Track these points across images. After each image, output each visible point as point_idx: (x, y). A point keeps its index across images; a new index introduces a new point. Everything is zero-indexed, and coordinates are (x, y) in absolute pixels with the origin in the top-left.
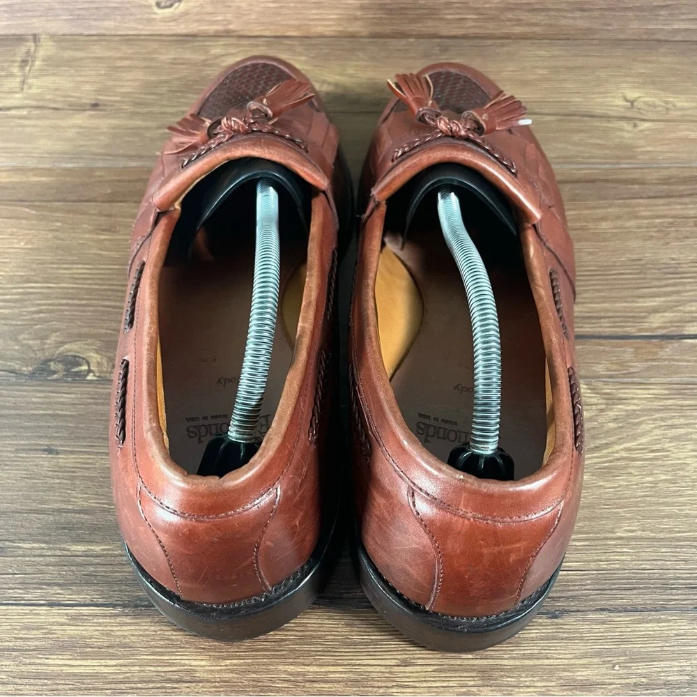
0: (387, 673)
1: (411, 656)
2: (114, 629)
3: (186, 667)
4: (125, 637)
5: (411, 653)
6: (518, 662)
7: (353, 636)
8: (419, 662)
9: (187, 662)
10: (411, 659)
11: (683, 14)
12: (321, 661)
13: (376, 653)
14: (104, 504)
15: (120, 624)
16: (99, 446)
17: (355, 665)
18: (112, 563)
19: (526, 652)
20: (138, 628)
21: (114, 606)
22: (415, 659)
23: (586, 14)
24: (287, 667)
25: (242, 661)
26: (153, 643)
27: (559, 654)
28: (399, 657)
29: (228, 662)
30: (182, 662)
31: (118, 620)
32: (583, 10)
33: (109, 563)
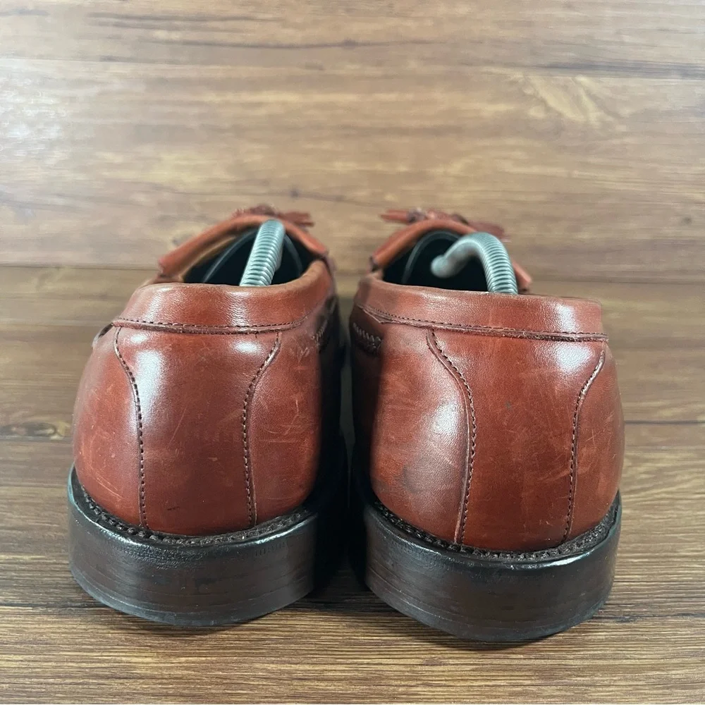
0: (408, 672)
1: (440, 656)
2: (29, 626)
3: (123, 664)
4: (42, 634)
5: (439, 652)
6: (587, 663)
7: (357, 636)
8: (451, 661)
9: (124, 659)
10: (439, 658)
12: (315, 660)
15: (39, 622)
17: (362, 664)
18: (42, 569)
19: (596, 652)
20: (61, 626)
21: (34, 606)
22: (444, 658)
24: (266, 665)
25: (204, 659)
26: (80, 640)
29: (183, 659)
30: (118, 658)
31: (37, 618)
33: (39, 569)
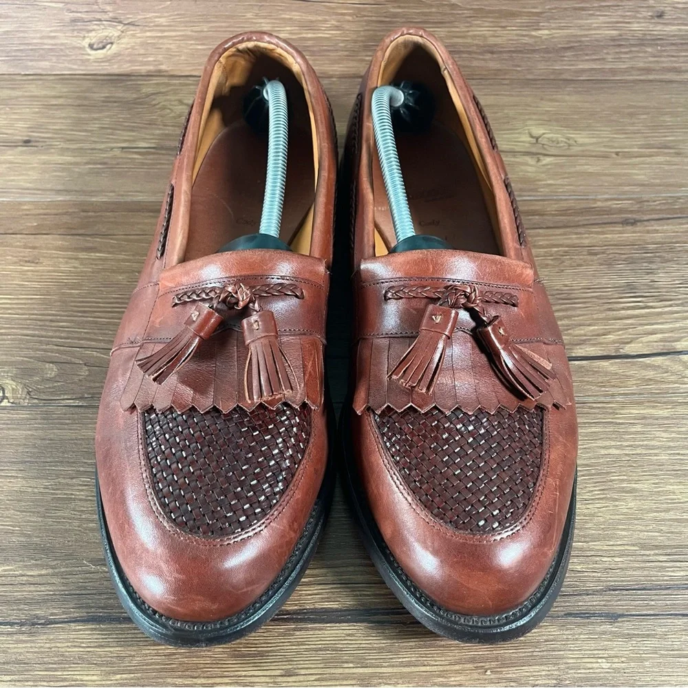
0: (271, 683)
1: (295, 666)
2: (11, 646)
3: (78, 682)
4: (20, 654)
5: (295, 663)
6: (395, 670)
7: (241, 648)
8: (303, 672)
9: (78, 677)
10: (295, 669)
11: (587, 55)
12: (209, 673)
13: (262, 665)
14: (8, 526)
15: (18, 642)
16: (7, 470)
17: (240, 676)
18: (12, 582)
19: (404, 660)
20: (33, 645)
21: (12, 624)
22: (298, 669)
23: (495, 56)
24: (175, 679)
25: (133, 675)
26: (47, 659)
27: (436, 661)
28: (284, 667)
29: (118, 677)
30: (75, 677)
31: (15, 637)
32: (492, 53)
33: (10, 583)
